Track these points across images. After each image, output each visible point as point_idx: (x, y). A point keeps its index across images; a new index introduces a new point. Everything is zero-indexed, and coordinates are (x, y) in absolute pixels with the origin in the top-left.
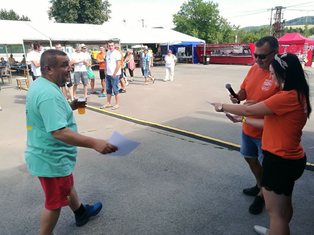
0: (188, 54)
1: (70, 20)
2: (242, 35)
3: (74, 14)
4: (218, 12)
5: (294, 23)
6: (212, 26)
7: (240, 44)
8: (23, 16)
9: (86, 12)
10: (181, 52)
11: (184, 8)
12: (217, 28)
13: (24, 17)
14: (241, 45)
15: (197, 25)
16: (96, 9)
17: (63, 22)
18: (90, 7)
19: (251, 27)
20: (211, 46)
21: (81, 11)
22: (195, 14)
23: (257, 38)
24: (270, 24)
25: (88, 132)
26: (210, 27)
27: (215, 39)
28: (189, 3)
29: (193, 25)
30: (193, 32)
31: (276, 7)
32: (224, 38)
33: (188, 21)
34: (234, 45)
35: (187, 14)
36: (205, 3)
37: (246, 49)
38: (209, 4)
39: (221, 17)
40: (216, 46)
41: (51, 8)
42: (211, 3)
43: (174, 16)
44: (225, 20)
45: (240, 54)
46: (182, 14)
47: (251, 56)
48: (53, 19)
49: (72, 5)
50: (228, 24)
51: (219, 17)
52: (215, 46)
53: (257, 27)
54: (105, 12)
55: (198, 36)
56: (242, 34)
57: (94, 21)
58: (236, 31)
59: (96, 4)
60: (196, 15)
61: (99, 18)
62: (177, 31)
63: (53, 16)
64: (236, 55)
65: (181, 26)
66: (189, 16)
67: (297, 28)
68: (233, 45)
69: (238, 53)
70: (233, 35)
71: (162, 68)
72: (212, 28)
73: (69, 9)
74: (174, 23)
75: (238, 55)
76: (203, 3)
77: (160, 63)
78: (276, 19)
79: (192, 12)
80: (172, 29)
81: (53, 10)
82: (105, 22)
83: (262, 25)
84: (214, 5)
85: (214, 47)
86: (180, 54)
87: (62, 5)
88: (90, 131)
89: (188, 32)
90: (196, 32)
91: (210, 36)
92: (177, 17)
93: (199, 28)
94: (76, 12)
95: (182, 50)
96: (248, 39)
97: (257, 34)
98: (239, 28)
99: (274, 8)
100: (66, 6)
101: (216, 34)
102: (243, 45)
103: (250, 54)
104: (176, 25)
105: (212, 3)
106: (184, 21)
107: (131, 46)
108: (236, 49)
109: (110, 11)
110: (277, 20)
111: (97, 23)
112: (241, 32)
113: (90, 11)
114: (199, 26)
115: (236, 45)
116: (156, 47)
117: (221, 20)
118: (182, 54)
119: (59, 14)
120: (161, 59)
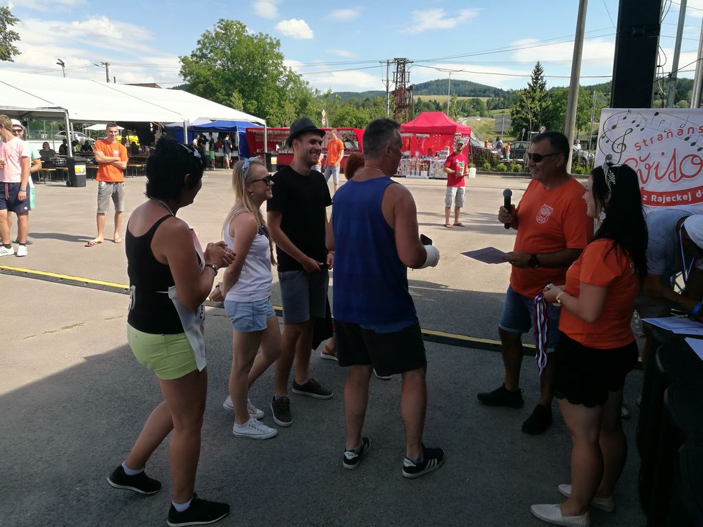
4: (280, 57)
5: (424, 91)
6: (270, 88)
11: (204, 44)
12: (282, 92)
15: (237, 83)
20: (279, 132)
22: (232, 59)
24: (386, 90)
26: (265, 88)
27: (282, 117)
28: (217, 34)
29: (228, 84)
30: (233, 99)
31: (395, 59)
33: (216, 74)
35: (213, 59)
36: (252, 37)
37: (348, 140)
38: (260, 40)
39: (288, 69)
42: (264, 37)
43: (184, 60)
44: (298, 77)
46: (201, 57)
50: (305, 85)
51: (285, 70)
60: (233, 63)
65: (201, 85)
66: (219, 62)
67: (430, 101)
72: (269, 91)
74: (185, 76)
76: (248, 36)
78: (396, 82)
79: (225, 54)
84: (272, 42)
90: (239, 100)
91: (271, 111)
92: (191, 62)
93: (241, 91)
96: (346, 119)
101: (283, 107)
102: (344, 132)
104: (189, 81)
106: (209, 73)
107: (84, 125)
109: (14, 36)
110: (398, 84)
114: (243, 87)
116: (152, 129)
117: (288, 76)
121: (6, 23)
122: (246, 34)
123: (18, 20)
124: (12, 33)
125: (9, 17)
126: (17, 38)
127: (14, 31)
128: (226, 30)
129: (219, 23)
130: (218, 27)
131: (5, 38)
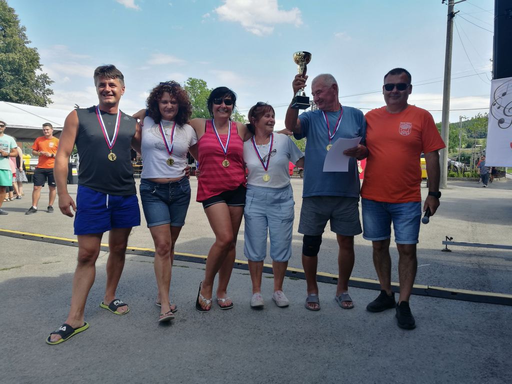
9: (3, 90)
22: (195, 105)
44: (242, 117)
59: (24, 78)
76: (208, 89)
109: (50, 92)
121: (45, 84)
122: (206, 88)
123: (53, 82)
124: (49, 90)
125: (48, 80)
126: (52, 93)
127: (50, 89)
128: (192, 85)
129: (188, 80)
130: (187, 83)
131: (44, 94)
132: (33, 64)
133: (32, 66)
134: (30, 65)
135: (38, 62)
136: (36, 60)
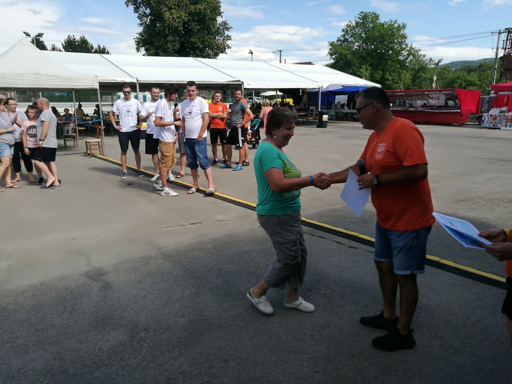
0: (351, 106)
1: (168, 52)
2: (446, 75)
3: (173, 42)
4: (405, 37)
6: (393, 61)
7: (440, 91)
8: (99, 46)
9: (192, 40)
10: (341, 103)
11: (347, 31)
12: (402, 64)
13: (100, 48)
14: (443, 92)
15: (369, 58)
16: (208, 34)
17: (156, 54)
18: (198, 31)
19: (461, 62)
20: (392, 94)
21: (184, 37)
22: (365, 41)
23: (471, 81)
24: (495, 57)
25: (190, 224)
26: (389, 62)
27: (397, 83)
28: (357, 23)
29: (361, 60)
30: (362, 70)
31: (506, 29)
32: (413, 80)
33: (354, 53)
34: (430, 93)
35: (352, 42)
36: (383, 24)
37: (450, 99)
38: (390, 25)
39: (409, 46)
40: (399, 94)
41: (140, 34)
42: (393, 23)
43: (332, 44)
44: (417, 51)
45: (440, 107)
46: (344, 41)
47: (459, 111)
48: (143, 50)
49: (171, 28)
50: (422, 57)
51: (407, 46)
52: (397, 94)
53: (473, 62)
54: (221, 39)
55: (370, 76)
56: (444, 74)
57: (204, 52)
58: (434, 69)
59: (208, 27)
60: (367, 44)
61: (212, 49)
62: (335, 69)
63: (142, 46)
64: (433, 109)
65: (341, 61)
66: (357, 44)
68: (428, 93)
69: (436, 106)
70: (429, 76)
71: (309, 128)
72: (394, 64)
73: (167, 36)
74: (331, 55)
75: (437, 109)
76: (380, 23)
77: (305, 120)
78: (505, 49)
79: (361, 38)
80: (327, 66)
81: (143, 36)
82: (220, 54)
83: (481, 59)
84: (399, 26)
85: (396, 96)
86: (339, 107)
87: (157, 29)
88: (192, 224)
89: (353, 70)
90: (366, 71)
91: (390, 78)
92: (337, 46)
93: (370, 65)
94: (178, 39)
95: (342, 99)
96: (456, 82)
97: (472, 74)
98: (440, 64)
99: (503, 29)
100: (163, 30)
101: (401, 75)
102: (446, 92)
103: (458, 107)
104: (333, 59)
105: (395, 22)
106: (348, 52)
107: (260, 93)
108: (432, 98)
109: (229, 38)
110: (507, 50)
111: (208, 56)
112: (444, 70)
113: (198, 37)
114: (372, 61)
115: (434, 93)
116: (301, 94)
117: (409, 51)
118: (343, 106)
119: (151, 43)
120: (307, 114)
121: (225, 31)
122: (378, 22)
123: (232, 28)
125: (227, 26)
127: (229, 35)
128: (363, 20)
129: (359, 15)
130: (358, 18)
131: (224, 40)
132: (215, 12)
133: (214, 15)
134: (213, 14)
135: (220, 10)
136: (218, 8)
